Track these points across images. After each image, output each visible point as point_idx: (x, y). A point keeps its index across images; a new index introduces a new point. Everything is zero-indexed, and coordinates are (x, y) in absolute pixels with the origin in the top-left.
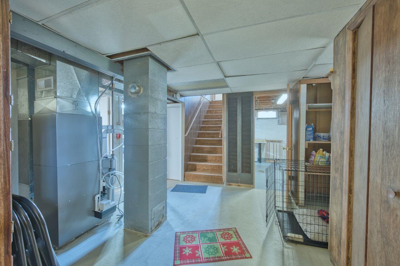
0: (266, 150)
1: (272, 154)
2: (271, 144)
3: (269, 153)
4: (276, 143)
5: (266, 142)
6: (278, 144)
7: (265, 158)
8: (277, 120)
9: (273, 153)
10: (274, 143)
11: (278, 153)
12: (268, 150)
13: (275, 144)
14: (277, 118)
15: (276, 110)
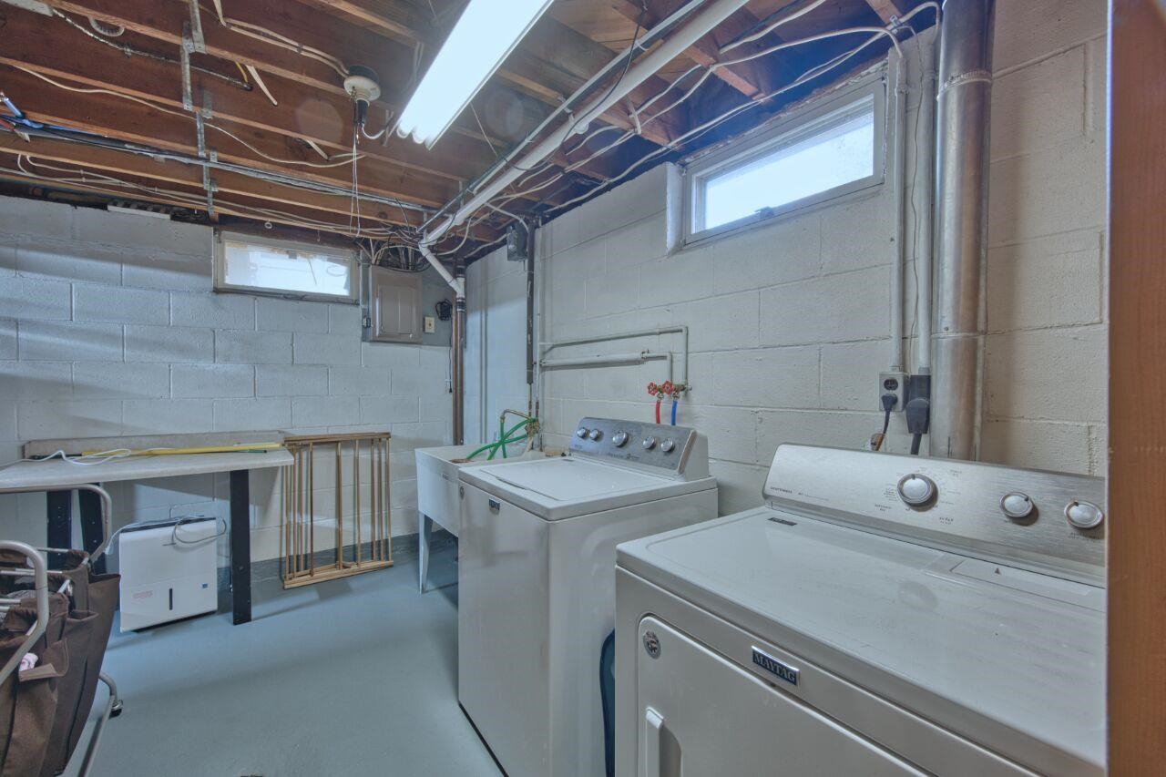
0: (287, 508)
1: (331, 523)
2: (323, 459)
3: (305, 519)
4: (351, 452)
5: (288, 459)
6: (364, 455)
7: (280, 560)
8: (359, 311)
9: (333, 512)
10: (343, 453)
11: (365, 512)
12: (301, 500)
13: (347, 456)
14: (356, 304)
15: (349, 253)
